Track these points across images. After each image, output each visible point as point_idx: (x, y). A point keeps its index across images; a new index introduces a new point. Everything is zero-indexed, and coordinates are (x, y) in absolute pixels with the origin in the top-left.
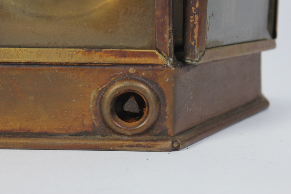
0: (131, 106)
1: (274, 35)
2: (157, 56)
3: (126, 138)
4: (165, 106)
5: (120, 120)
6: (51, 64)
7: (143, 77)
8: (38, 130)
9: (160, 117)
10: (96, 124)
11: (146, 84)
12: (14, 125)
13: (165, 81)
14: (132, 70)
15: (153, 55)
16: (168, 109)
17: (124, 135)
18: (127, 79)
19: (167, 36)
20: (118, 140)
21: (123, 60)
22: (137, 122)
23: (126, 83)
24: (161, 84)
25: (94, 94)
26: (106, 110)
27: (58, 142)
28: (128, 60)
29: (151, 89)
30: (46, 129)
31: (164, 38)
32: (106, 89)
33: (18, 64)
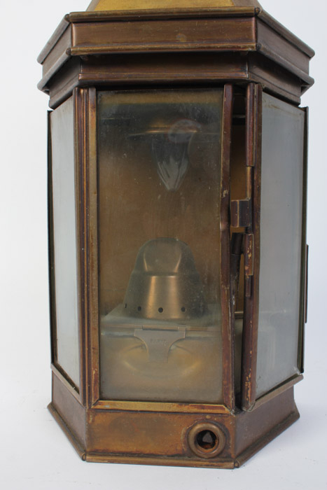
0: (207, 438)
1: (302, 371)
2: (224, 409)
3: (204, 460)
4: (230, 439)
5: (200, 448)
6: (156, 412)
7: (215, 421)
8: (148, 452)
9: (226, 447)
10: (185, 449)
11: (217, 426)
12: (133, 448)
13: (229, 424)
14: (208, 417)
15: (222, 408)
16: (231, 442)
17: (203, 458)
18: (204, 423)
19: (230, 396)
20: (199, 461)
21: (202, 411)
22: (211, 449)
23: (204, 425)
24: (227, 426)
25: (183, 431)
26: (192, 442)
27: (161, 461)
28: (205, 411)
29: (220, 429)
30: (152, 451)
31: (229, 398)
32: (191, 428)
33: (136, 411)
